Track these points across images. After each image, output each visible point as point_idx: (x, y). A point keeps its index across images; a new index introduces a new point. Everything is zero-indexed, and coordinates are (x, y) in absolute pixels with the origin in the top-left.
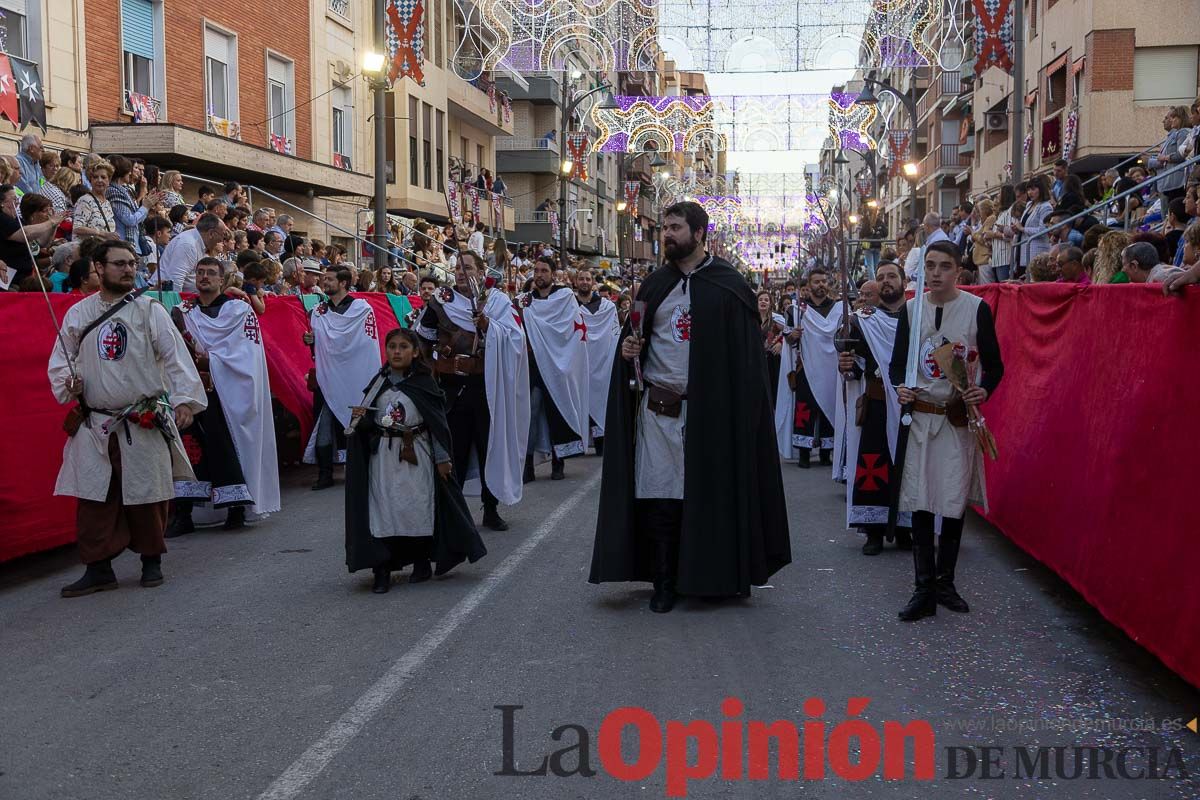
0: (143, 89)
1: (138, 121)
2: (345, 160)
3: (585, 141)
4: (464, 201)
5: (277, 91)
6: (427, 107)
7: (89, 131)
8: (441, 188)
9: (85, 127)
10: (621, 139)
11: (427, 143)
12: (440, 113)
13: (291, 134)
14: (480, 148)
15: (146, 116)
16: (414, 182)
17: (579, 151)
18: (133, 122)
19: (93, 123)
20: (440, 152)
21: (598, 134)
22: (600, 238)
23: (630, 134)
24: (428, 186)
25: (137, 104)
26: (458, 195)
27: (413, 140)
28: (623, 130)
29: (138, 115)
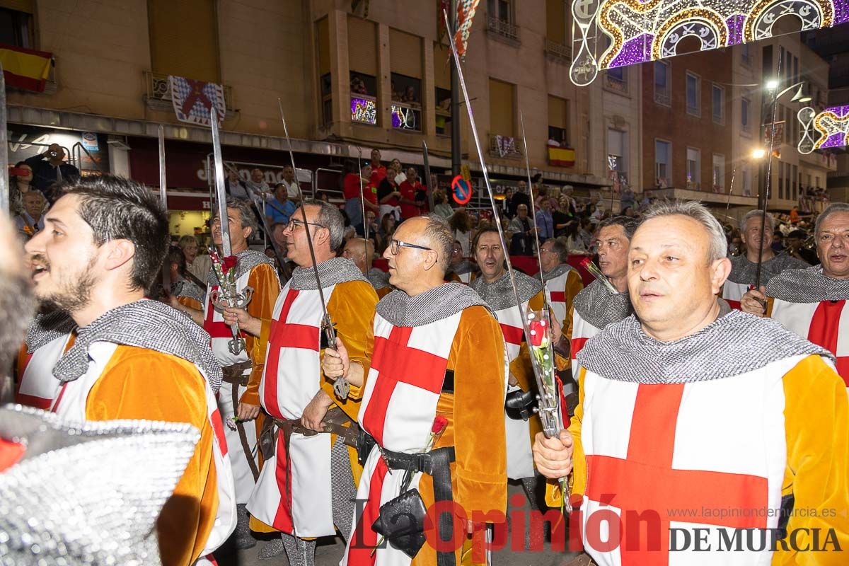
0: (663, 175)
1: (662, 188)
2: (748, 192)
5: (717, 168)
6: (789, 165)
7: (643, 193)
8: (795, 198)
9: (642, 190)
11: (788, 180)
12: (795, 167)
13: (723, 184)
14: (817, 178)
15: (664, 185)
16: (781, 197)
18: (659, 188)
19: (644, 190)
20: (794, 184)
24: (788, 198)
25: (661, 181)
26: (804, 201)
27: (781, 180)
29: (661, 185)
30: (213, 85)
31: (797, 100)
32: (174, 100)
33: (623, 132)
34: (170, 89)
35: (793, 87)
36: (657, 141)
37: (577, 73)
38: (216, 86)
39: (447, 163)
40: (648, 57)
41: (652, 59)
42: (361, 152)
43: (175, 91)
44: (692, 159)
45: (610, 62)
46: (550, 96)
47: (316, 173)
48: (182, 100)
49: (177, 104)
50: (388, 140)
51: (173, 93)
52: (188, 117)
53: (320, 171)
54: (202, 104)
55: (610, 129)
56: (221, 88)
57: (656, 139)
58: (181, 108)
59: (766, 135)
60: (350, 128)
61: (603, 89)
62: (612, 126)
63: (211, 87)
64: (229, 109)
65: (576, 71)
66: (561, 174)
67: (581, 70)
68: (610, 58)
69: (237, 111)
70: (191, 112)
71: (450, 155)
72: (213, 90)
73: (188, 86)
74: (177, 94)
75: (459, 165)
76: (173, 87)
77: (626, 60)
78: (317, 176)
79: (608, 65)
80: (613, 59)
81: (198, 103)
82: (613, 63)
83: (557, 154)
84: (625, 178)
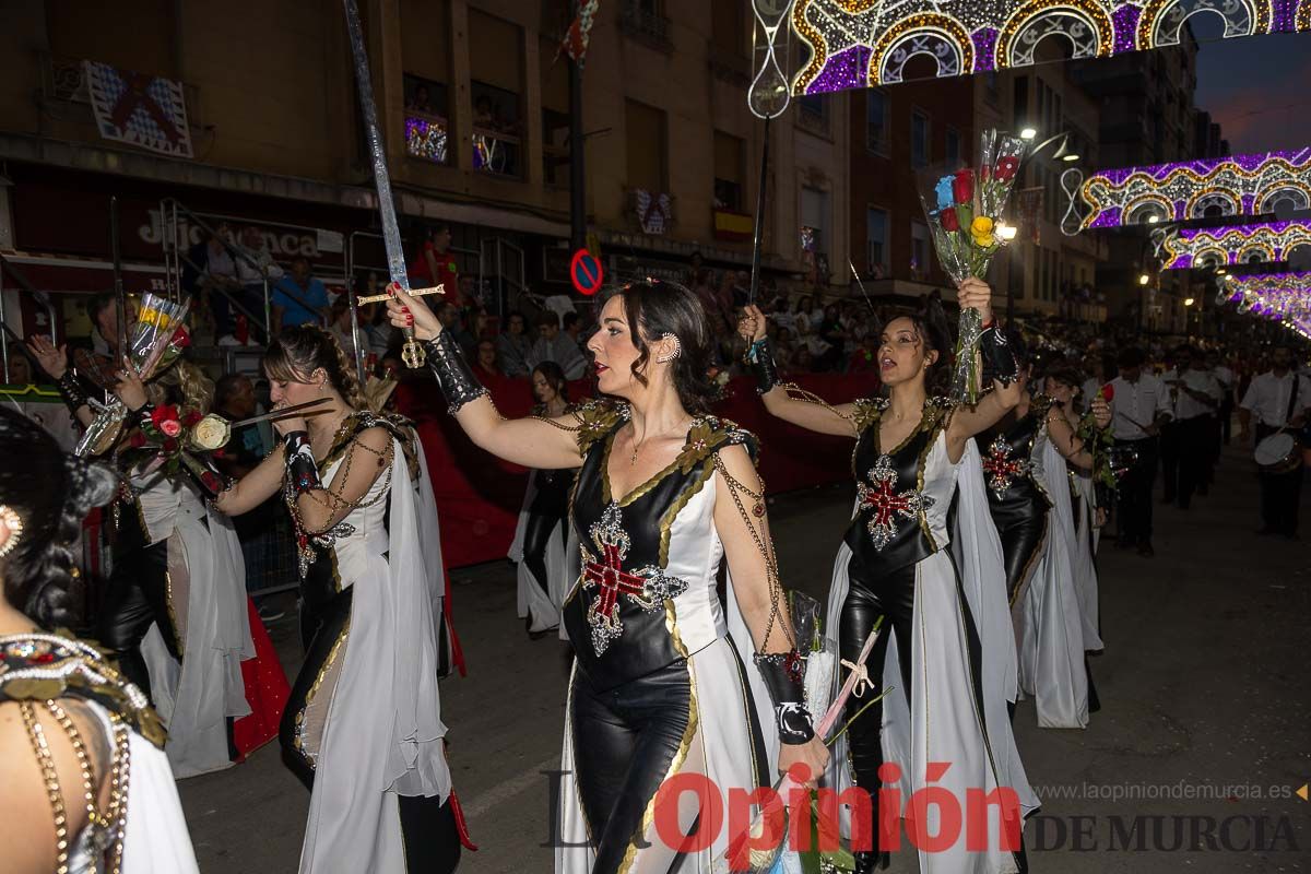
1: (876, 278)
3: (1158, 263)
4: (1070, 306)
6: (1046, 250)
7: (850, 285)
8: (1054, 299)
9: (849, 282)
10: (1186, 259)
11: (1045, 273)
12: (1055, 253)
14: (1083, 271)
15: (880, 275)
16: (1036, 296)
17: (1153, 267)
18: (873, 278)
19: (851, 281)
20: (1054, 277)
21: (1167, 256)
22: (1173, 323)
23: (1193, 254)
24: (1045, 298)
25: (875, 269)
26: (1066, 303)
27: (1036, 272)
28: (1189, 252)
29: (875, 274)
30: (164, 81)
31: (1061, 158)
32: (94, 102)
33: (821, 192)
34: (86, 85)
35: (1054, 138)
36: (872, 209)
37: (759, 97)
38: (170, 84)
39: (564, 230)
40: (863, 81)
41: (869, 85)
42: (422, 207)
43: (95, 87)
44: (919, 237)
45: (808, 85)
46: (717, 133)
47: (351, 239)
48: (111, 104)
49: (101, 110)
50: (467, 190)
51: (92, 91)
52: (123, 133)
53: (356, 236)
54: (147, 113)
55: (804, 187)
56: (180, 88)
57: (870, 205)
58: (109, 116)
59: (1019, 206)
60: (405, 167)
61: (795, 127)
62: (808, 183)
63: (161, 84)
64: (193, 125)
65: (758, 94)
66: (733, 253)
67: (765, 95)
68: (808, 79)
69: (209, 128)
70: (129, 124)
71: (569, 218)
72: (166, 92)
73: (120, 81)
74: (101, 94)
75: (584, 233)
76: (91, 80)
77: (832, 83)
78: (351, 244)
79: (805, 89)
80: (811, 81)
81: (139, 110)
82: (812, 86)
83: (727, 222)
84: (826, 261)
